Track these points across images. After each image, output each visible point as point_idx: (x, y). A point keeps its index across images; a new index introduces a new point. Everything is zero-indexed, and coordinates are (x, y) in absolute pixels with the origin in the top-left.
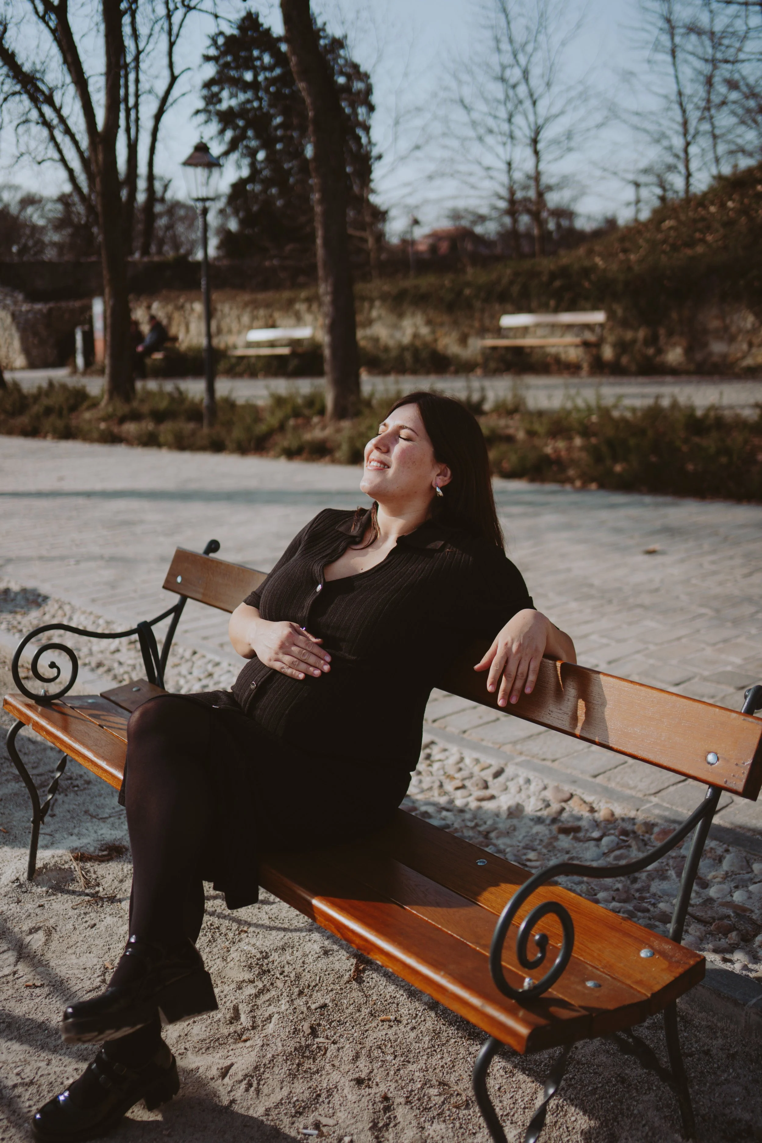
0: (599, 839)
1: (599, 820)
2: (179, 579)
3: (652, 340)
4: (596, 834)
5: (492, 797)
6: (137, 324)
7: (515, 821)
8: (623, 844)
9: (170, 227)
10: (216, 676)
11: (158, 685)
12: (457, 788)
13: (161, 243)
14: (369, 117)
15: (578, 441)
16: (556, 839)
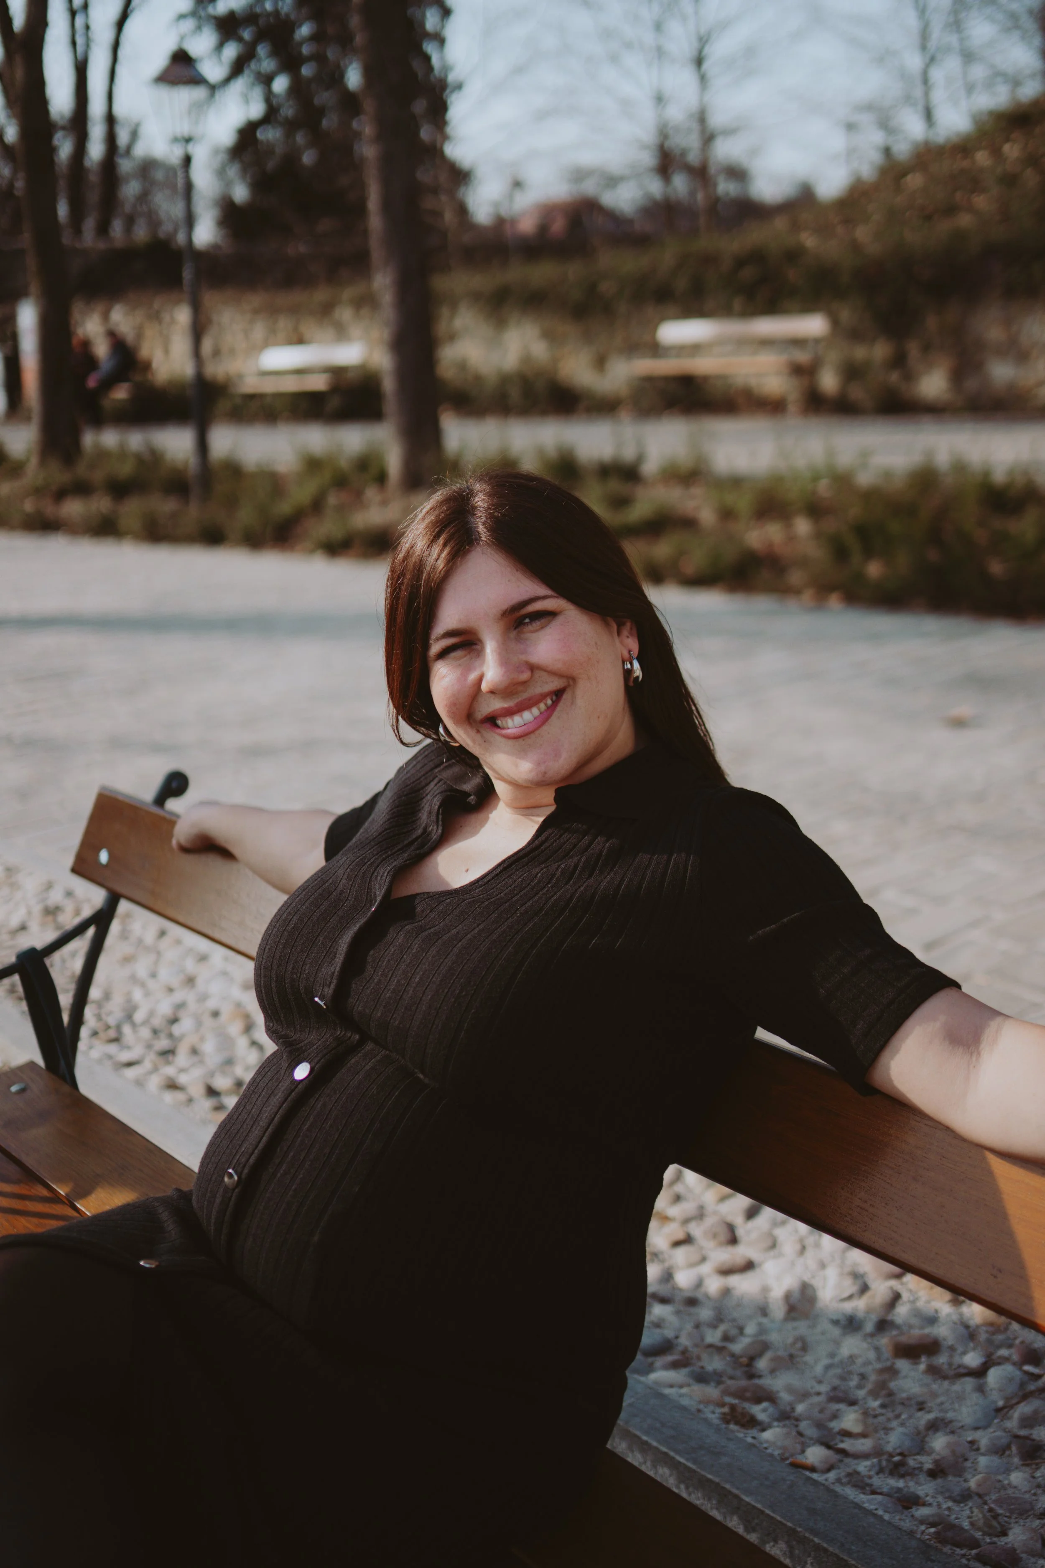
0: (980, 1373)
1: (972, 1323)
2: (104, 857)
3: (899, 361)
4: (972, 1359)
5: (749, 1266)
6: (86, 344)
7: (802, 1327)
8: (1032, 1387)
9: (144, 197)
10: (200, 982)
11: (63, 1078)
12: (677, 1244)
13: (130, 221)
14: (443, 27)
15: (803, 526)
16: (892, 1372)
